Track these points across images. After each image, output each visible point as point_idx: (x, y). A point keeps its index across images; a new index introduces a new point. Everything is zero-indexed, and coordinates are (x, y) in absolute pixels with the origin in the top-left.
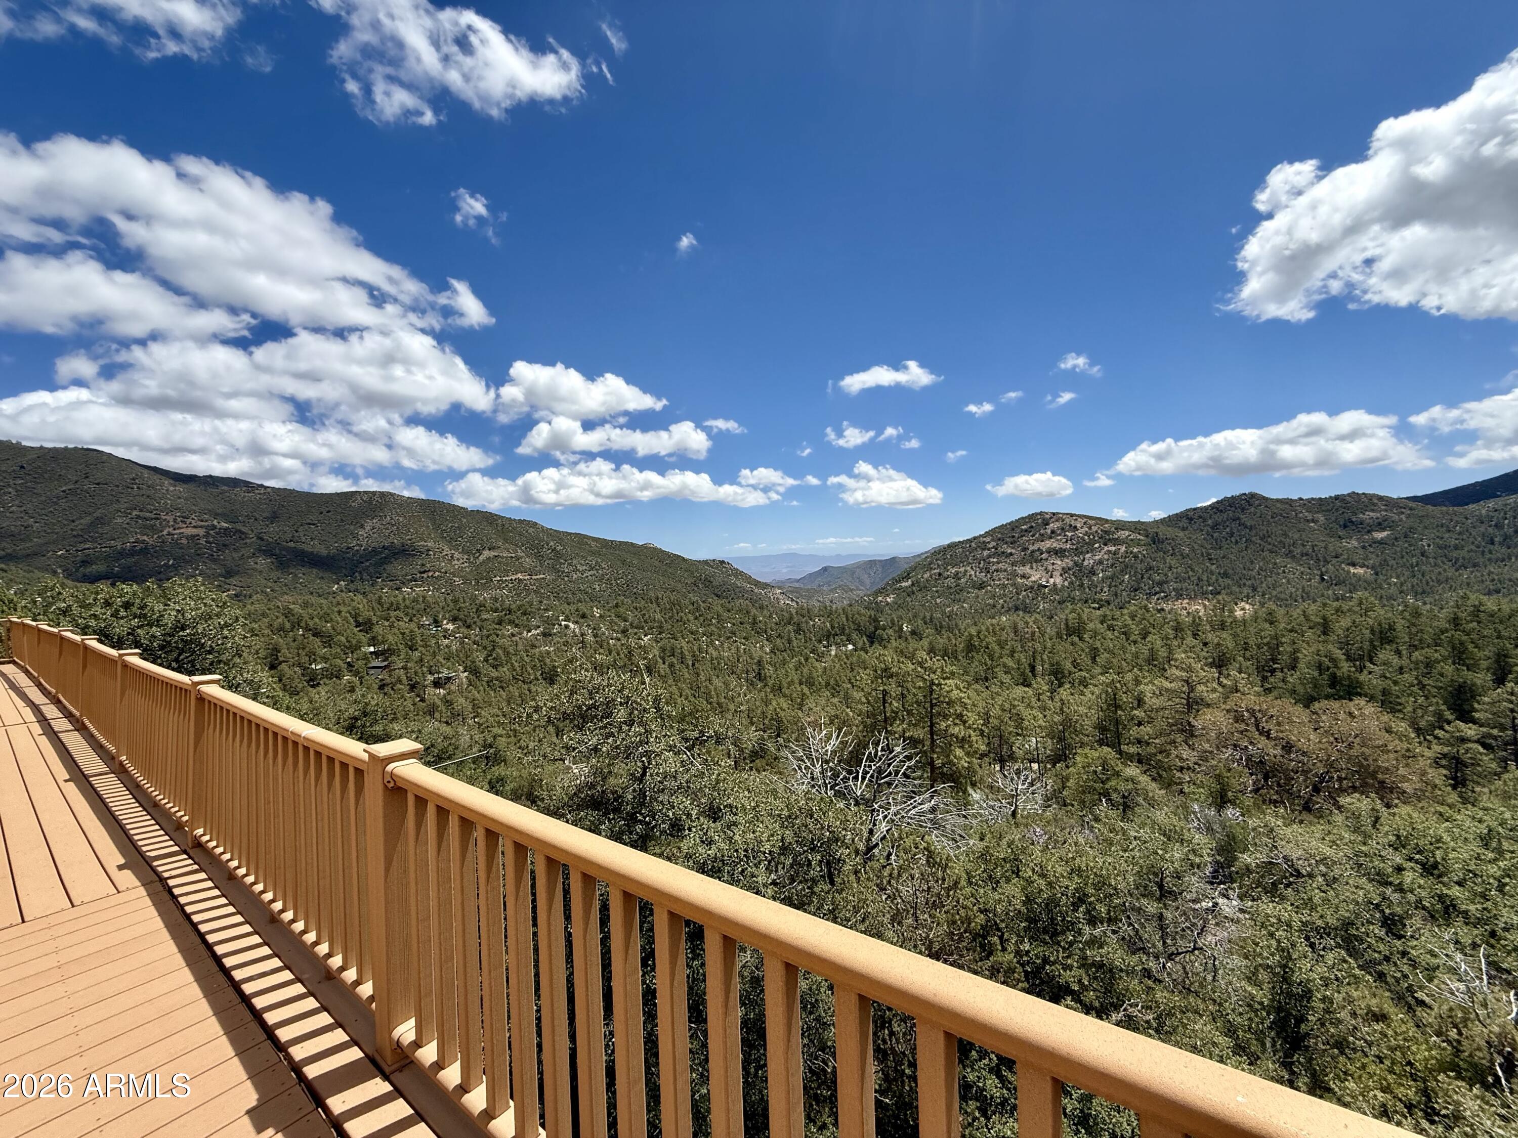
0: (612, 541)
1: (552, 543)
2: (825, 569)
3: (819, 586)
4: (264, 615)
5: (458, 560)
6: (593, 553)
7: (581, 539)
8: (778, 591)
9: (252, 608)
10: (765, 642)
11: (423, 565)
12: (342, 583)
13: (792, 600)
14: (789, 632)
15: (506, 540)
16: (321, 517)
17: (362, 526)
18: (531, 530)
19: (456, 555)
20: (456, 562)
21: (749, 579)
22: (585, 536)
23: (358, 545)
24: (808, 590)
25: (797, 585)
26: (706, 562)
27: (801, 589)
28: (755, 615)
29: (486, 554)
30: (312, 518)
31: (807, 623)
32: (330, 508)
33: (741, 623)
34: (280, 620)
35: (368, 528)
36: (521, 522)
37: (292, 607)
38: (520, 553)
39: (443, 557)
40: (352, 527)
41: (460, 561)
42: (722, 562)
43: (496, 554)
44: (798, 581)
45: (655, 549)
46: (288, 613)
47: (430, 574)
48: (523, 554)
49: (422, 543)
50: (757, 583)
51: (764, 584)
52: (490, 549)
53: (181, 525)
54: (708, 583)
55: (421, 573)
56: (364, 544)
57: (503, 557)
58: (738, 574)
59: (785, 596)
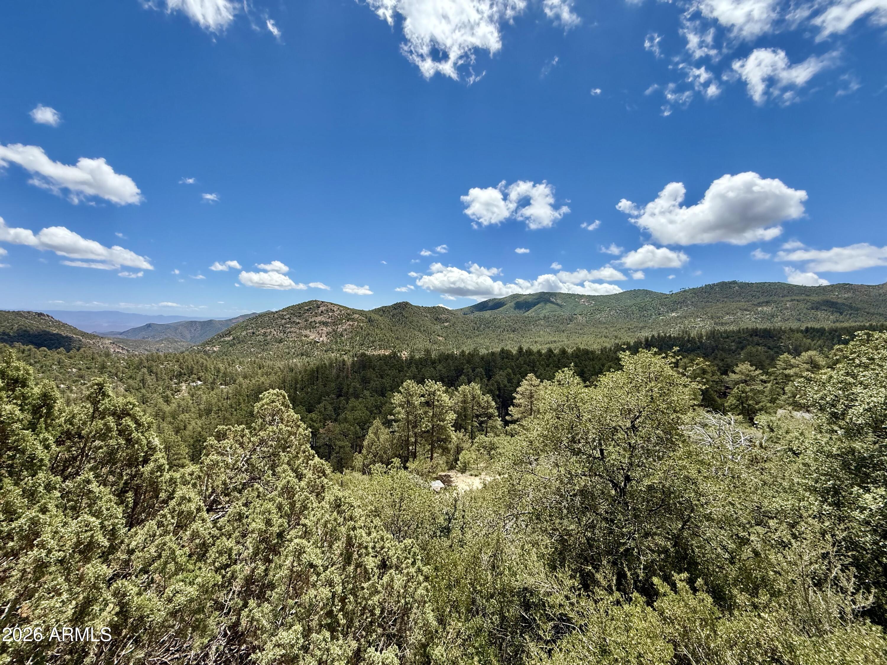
2: (149, 326)
3: (144, 338)
8: (106, 341)
10: (119, 383)
13: (124, 349)
14: (144, 374)
21: (74, 330)
26: (18, 314)
31: (157, 366)
42: (40, 314)
44: (121, 334)
50: (84, 334)
51: (88, 334)
59: (114, 345)
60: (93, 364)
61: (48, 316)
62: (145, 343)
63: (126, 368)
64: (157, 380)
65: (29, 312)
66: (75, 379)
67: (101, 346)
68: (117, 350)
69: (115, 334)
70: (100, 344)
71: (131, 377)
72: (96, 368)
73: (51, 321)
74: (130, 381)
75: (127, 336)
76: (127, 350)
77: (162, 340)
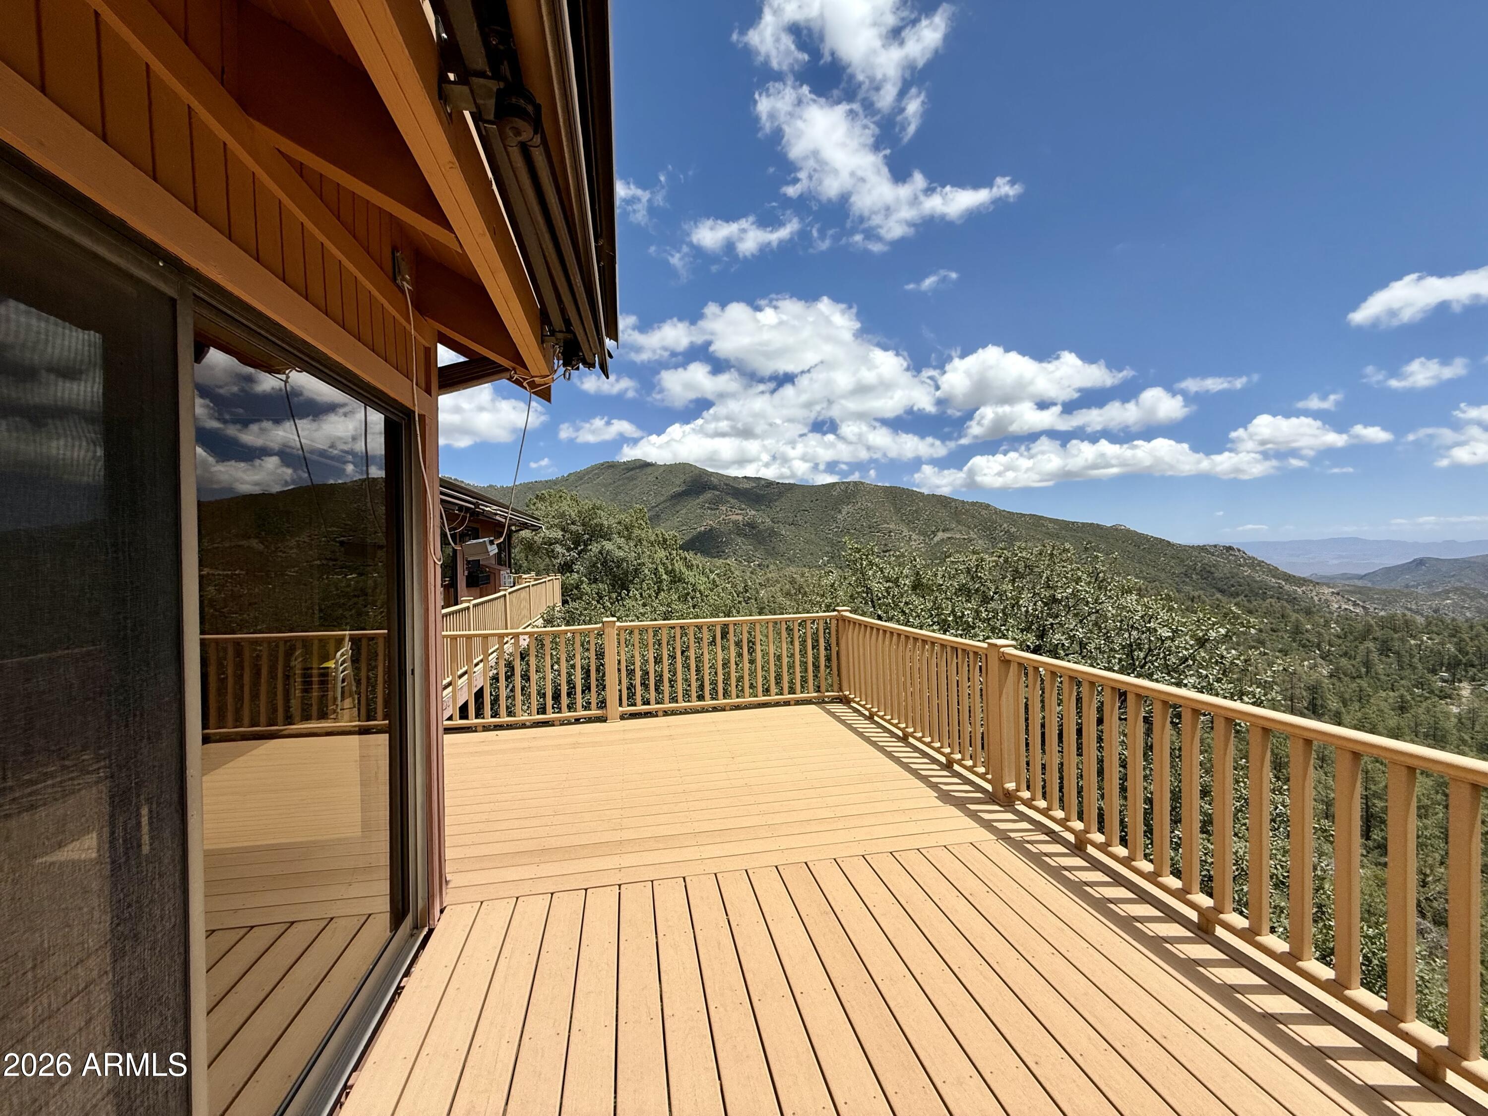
0: (1073, 523)
1: (1005, 525)
2: (1420, 562)
3: (1407, 586)
4: (777, 581)
5: (915, 540)
6: (1050, 535)
7: (1037, 521)
8: (1327, 591)
9: (770, 575)
10: (1319, 660)
11: (886, 545)
12: (825, 558)
13: (1355, 604)
14: (1369, 651)
15: (959, 522)
16: (812, 505)
17: (840, 512)
18: (984, 512)
19: (914, 537)
20: (913, 543)
21: (1274, 572)
22: (1041, 518)
23: (836, 527)
24: (1384, 592)
25: (1359, 583)
26: (1203, 549)
27: (1370, 589)
28: (1297, 620)
29: (940, 535)
30: (806, 505)
31: (1403, 640)
32: (819, 497)
33: (1273, 630)
34: (787, 586)
35: (844, 513)
36: (974, 504)
37: (795, 576)
38: (973, 535)
39: (903, 538)
40: (833, 513)
41: (917, 542)
42: (1230, 548)
43: (950, 536)
44: (1361, 577)
45: (1128, 531)
46: (793, 582)
47: (892, 553)
48: (975, 536)
49: (885, 525)
50: (1288, 578)
51: (1300, 579)
52: (943, 531)
53: (730, 513)
54: (1207, 573)
55: (884, 552)
56: (841, 526)
57: (956, 539)
58: (1255, 564)
59: (1339, 598)
60: (1283, 625)
61: (1239, 550)
62: (1406, 595)
63: (1339, 637)
64: (1402, 668)
65: (1215, 546)
66: (1252, 644)
67: (1316, 598)
68: (1344, 606)
69: (1349, 578)
70: (1314, 593)
71: (1345, 654)
72: (1286, 631)
73: (1243, 557)
74: (1344, 661)
75: (1373, 583)
76: (1363, 607)
77: (1447, 592)
